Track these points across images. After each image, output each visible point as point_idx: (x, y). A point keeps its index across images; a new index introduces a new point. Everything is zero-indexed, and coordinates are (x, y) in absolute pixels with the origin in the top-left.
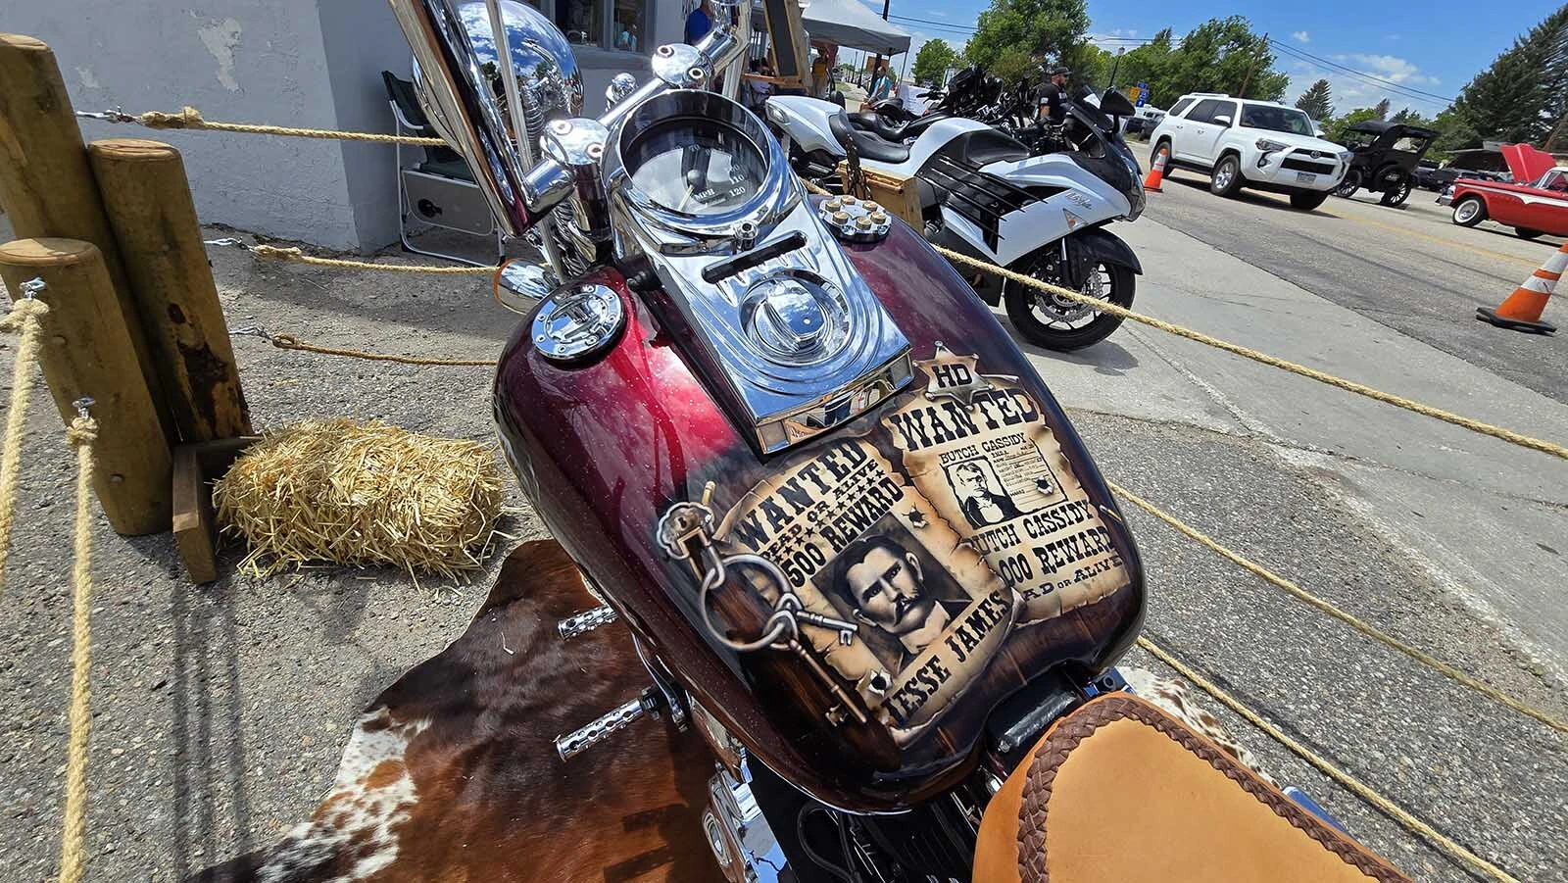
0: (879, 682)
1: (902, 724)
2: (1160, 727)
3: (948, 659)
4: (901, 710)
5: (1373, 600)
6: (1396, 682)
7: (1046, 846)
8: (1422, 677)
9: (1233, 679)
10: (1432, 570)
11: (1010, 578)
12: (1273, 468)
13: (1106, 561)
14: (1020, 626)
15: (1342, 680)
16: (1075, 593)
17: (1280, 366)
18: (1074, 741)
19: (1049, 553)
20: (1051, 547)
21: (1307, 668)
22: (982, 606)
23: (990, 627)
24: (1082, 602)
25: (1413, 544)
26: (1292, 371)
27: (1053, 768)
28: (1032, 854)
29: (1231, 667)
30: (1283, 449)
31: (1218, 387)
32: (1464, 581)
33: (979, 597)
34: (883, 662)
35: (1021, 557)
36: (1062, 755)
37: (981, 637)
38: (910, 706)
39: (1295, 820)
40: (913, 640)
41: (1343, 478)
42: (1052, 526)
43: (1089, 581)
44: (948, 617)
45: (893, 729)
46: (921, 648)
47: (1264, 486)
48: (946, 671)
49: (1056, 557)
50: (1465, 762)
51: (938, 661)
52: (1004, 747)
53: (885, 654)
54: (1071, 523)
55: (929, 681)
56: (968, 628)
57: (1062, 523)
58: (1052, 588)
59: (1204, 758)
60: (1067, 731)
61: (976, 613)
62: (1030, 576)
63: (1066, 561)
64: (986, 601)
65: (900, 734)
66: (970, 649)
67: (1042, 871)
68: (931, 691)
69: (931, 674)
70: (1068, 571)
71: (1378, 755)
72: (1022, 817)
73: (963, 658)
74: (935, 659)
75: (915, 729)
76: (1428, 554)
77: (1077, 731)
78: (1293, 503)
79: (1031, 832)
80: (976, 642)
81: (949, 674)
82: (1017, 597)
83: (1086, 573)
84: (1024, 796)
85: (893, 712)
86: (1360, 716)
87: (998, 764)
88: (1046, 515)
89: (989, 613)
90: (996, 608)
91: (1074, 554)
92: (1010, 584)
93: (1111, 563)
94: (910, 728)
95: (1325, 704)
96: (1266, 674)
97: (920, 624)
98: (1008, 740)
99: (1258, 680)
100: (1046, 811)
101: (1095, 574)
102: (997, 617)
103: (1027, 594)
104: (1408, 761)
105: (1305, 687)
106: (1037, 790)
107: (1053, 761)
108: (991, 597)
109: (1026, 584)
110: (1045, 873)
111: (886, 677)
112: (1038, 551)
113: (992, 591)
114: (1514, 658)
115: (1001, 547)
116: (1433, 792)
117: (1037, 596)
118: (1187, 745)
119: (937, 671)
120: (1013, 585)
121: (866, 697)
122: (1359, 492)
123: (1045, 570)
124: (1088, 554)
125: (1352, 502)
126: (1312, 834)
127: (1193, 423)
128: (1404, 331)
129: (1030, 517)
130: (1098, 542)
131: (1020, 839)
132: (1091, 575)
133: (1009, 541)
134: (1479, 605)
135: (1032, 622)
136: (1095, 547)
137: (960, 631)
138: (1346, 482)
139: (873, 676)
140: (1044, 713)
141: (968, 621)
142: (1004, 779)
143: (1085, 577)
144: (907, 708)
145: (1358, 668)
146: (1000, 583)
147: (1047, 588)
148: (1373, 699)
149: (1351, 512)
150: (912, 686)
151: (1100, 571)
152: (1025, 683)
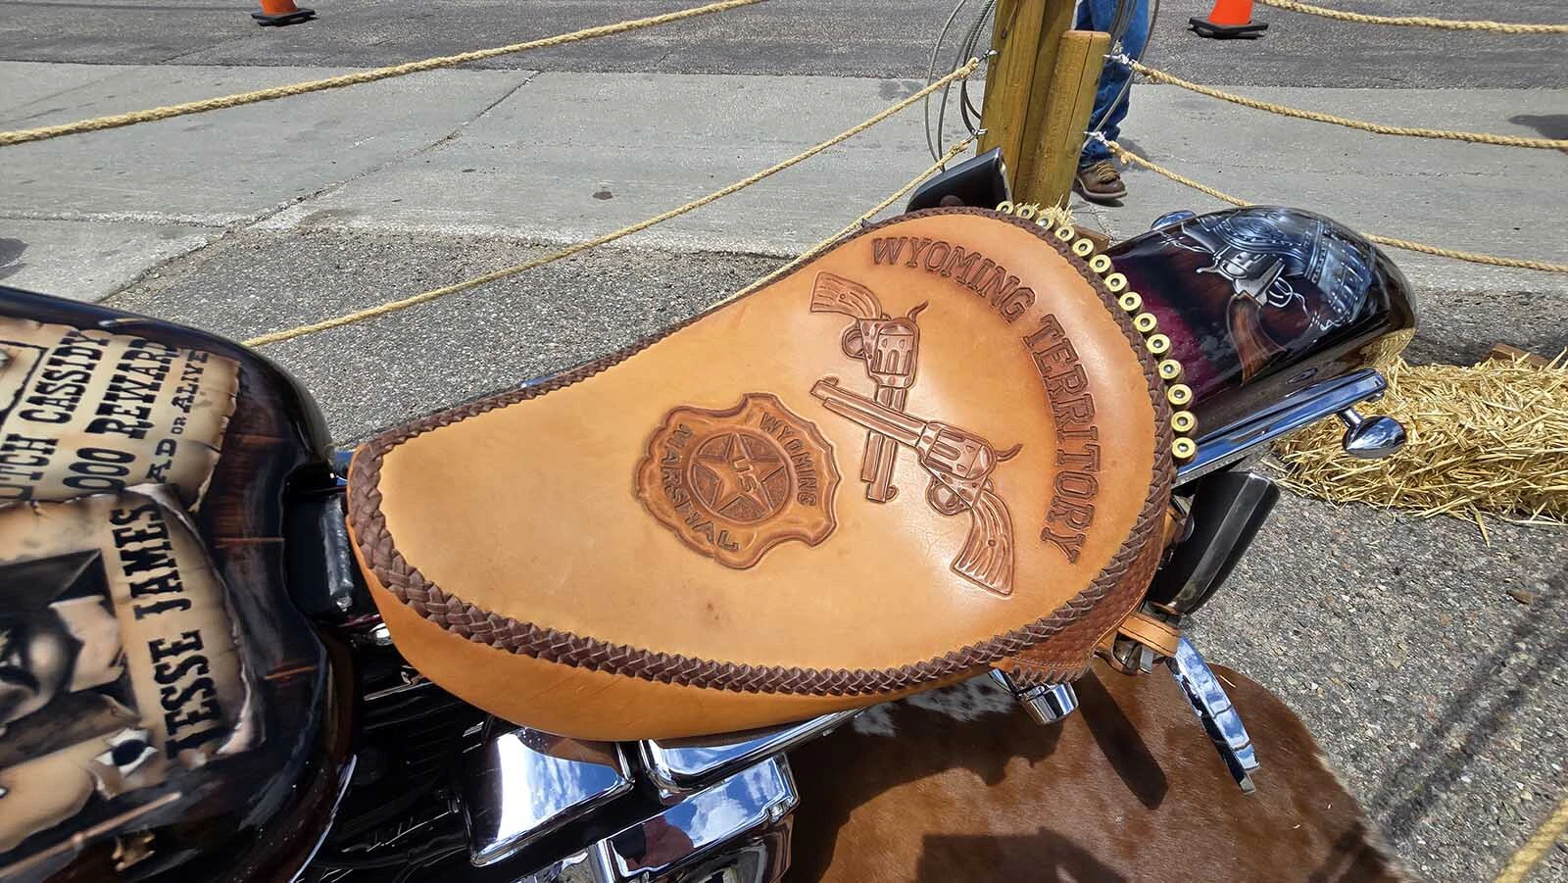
0: (125, 754)
1: (224, 731)
2: (413, 433)
3: (170, 627)
4: (199, 727)
5: (441, 276)
6: (503, 310)
7: (465, 602)
8: (509, 295)
9: (443, 404)
10: (445, 230)
11: (106, 484)
12: (279, 244)
13: (188, 366)
14: (196, 507)
15: (485, 338)
16: (201, 422)
17: (143, 120)
18: (376, 517)
19: (114, 417)
20: (104, 409)
21: (464, 352)
22: (120, 541)
23: (167, 546)
24: (223, 422)
25: (418, 222)
26: (160, 117)
27: (393, 555)
28: (466, 620)
29: (434, 398)
30: (266, 222)
31: (144, 209)
32: (462, 222)
33: (101, 537)
34: (92, 734)
35: (84, 453)
36: (384, 538)
37: (171, 564)
38: (202, 711)
39: (542, 391)
40: (92, 667)
41: (330, 211)
42: (72, 390)
43: (198, 398)
44: (94, 599)
45: (223, 749)
46: (120, 660)
47: (291, 262)
48: (186, 636)
49: (127, 413)
50: (565, 318)
51: (161, 642)
52: (343, 604)
53: (79, 727)
54: (90, 367)
55: (183, 668)
56: (140, 577)
57: (79, 377)
58: (173, 444)
59: (463, 418)
60: (362, 519)
61: (125, 556)
62: (127, 458)
63: (147, 405)
64: (117, 534)
65: (237, 741)
66: (179, 588)
67: (485, 617)
68: (203, 670)
69: (174, 662)
70: (162, 412)
71: (541, 357)
72: (426, 615)
73: (185, 604)
74: (154, 646)
75: (245, 713)
76: (430, 221)
77: (368, 509)
78: (325, 257)
79: (446, 611)
80: (175, 575)
81: (196, 634)
82: (147, 489)
83: (185, 395)
84: (406, 601)
85: (194, 741)
86: (513, 347)
87: (360, 620)
88: (41, 388)
89: (141, 536)
90: (142, 524)
91: (145, 392)
92: (117, 488)
93: (196, 364)
94: (237, 720)
95: (494, 360)
96: (453, 380)
97: (71, 647)
98: (340, 595)
99: (454, 388)
100: (432, 585)
101: (195, 388)
102: (157, 530)
103: (153, 474)
104: (552, 344)
105: (477, 363)
106: (406, 583)
107: (385, 550)
108: (115, 521)
109: (136, 469)
110: (489, 614)
111: (128, 735)
112: (96, 427)
113: (108, 516)
114: (522, 245)
115: (37, 469)
116: (574, 347)
117: (168, 466)
118: (443, 423)
119: (177, 649)
120: (122, 484)
121: (137, 782)
122: (352, 213)
123: (136, 434)
124: (159, 377)
125: (356, 224)
126: (556, 387)
127: (167, 257)
128: (227, 63)
129: (24, 405)
130: (152, 357)
131: (446, 626)
132: (194, 391)
133: (39, 454)
134: (482, 230)
135: (203, 490)
136: (158, 364)
137: (137, 590)
138: (335, 213)
139: (107, 759)
140: (334, 539)
141: (129, 571)
142: (380, 620)
143: (190, 399)
144: (204, 717)
145: (483, 323)
146: (103, 502)
147: (167, 447)
148: (508, 333)
149: (364, 231)
150: (173, 698)
151: (196, 380)
152: (282, 540)
